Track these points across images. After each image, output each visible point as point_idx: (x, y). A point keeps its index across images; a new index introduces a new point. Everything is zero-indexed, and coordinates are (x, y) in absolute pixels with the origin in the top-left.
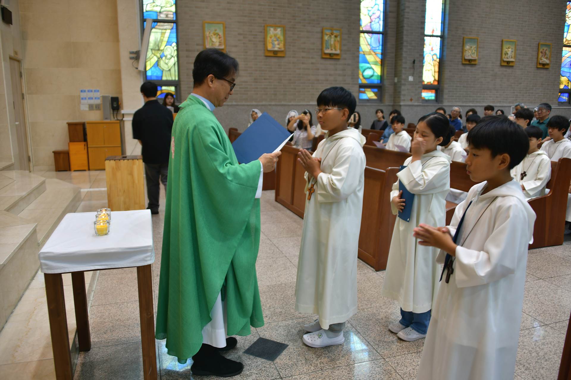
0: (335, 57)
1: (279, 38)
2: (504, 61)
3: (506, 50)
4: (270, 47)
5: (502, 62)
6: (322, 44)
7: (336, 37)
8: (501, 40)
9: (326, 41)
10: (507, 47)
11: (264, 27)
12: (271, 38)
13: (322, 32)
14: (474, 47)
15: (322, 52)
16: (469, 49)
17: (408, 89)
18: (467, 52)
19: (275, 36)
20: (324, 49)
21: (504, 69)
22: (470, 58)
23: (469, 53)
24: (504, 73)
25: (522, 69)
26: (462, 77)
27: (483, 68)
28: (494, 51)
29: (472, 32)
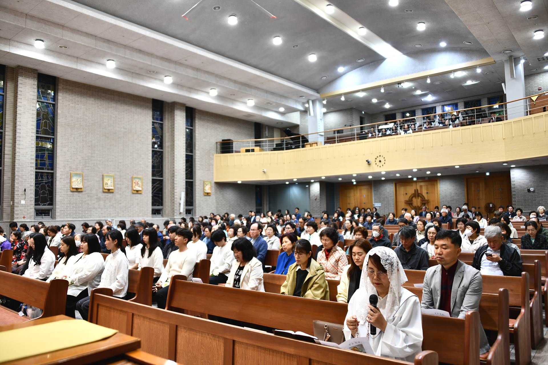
3: (107, 181)
5: (104, 189)
8: (102, 175)
10: (107, 179)
14: (80, 179)
17: (20, 210)
18: (74, 183)
21: (106, 194)
23: (76, 183)
24: (106, 197)
25: (121, 194)
26: (71, 200)
27: (89, 193)
28: (97, 182)
29: (77, 169)
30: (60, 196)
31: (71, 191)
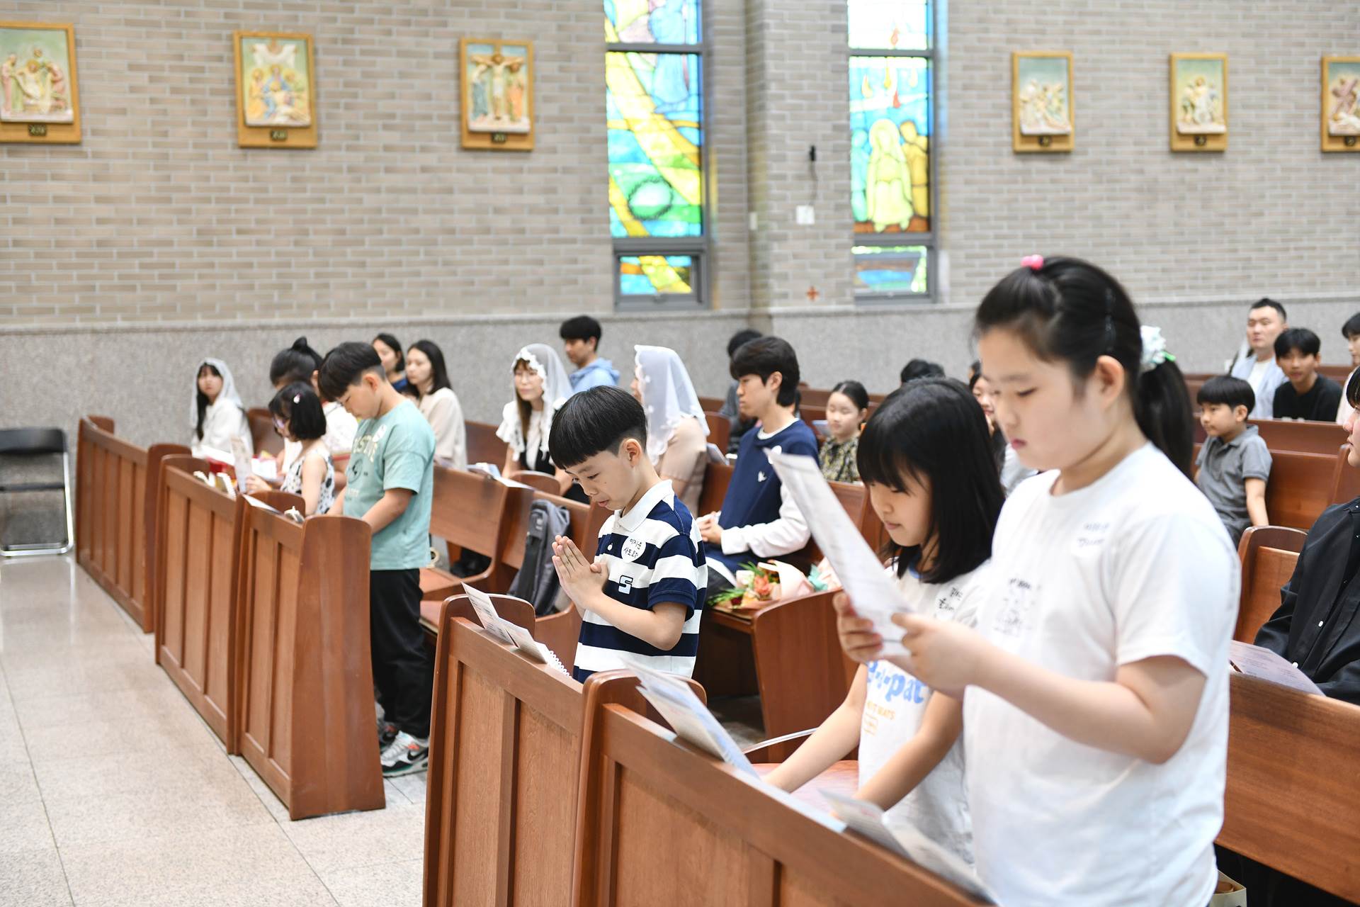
0: (511, 144)
1: (288, 78)
2: (1183, 136)
3: (1189, 91)
4: (255, 116)
5: (1175, 136)
6: (460, 98)
7: (512, 69)
8: (1165, 57)
9: (475, 86)
10: (1192, 82)
11: (230, 38)
12: (258, 79)
13: (458, 55)
14: (1058, 85)
15: (460, 128)
16: (1039, 98)
17: (795, 256)
18: (1029, 107)
19: (275, 70)
20: (470, 115)
21: (1187, 164)
22: (1044, 129)
23: (1038, 110)
24: (1188, 177)
25: (1260, 161)
26: (1016, 200)
27: (1099, 162)
28: (1141, 98)
29: (1043, 32)
30: (967, 182)
31: (1018, 154)
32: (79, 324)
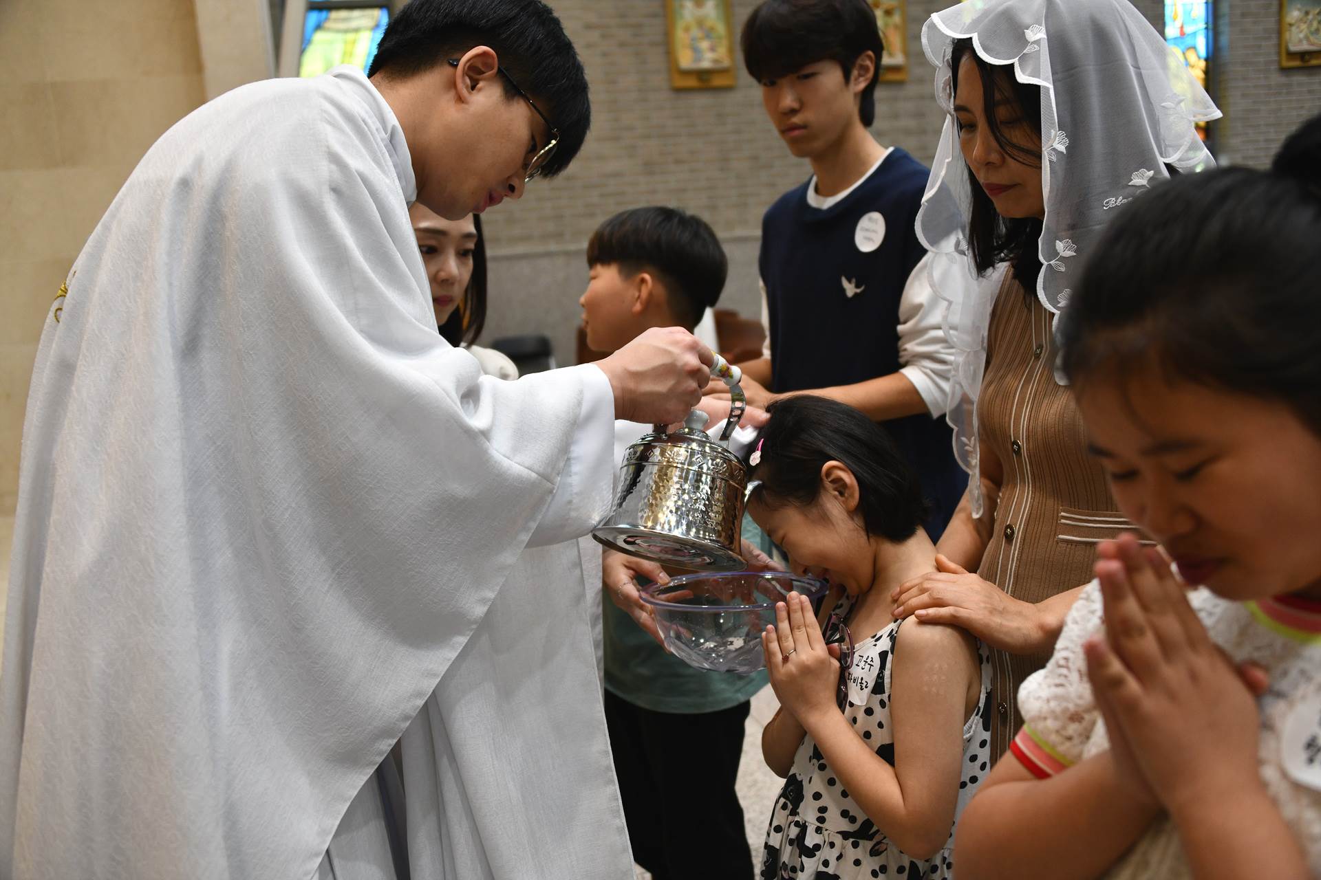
1: (712, 29)
4: (686, 60)
12: (687, 29)
16: (1300, 21)
18: (1294, 29)
19: (700, 23)
22: (1305, 47)
23: (1301, 32)
30: (1244, 96)
31: (1284, 70)
32: (553, 247)
